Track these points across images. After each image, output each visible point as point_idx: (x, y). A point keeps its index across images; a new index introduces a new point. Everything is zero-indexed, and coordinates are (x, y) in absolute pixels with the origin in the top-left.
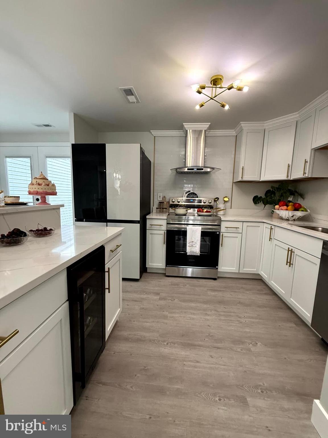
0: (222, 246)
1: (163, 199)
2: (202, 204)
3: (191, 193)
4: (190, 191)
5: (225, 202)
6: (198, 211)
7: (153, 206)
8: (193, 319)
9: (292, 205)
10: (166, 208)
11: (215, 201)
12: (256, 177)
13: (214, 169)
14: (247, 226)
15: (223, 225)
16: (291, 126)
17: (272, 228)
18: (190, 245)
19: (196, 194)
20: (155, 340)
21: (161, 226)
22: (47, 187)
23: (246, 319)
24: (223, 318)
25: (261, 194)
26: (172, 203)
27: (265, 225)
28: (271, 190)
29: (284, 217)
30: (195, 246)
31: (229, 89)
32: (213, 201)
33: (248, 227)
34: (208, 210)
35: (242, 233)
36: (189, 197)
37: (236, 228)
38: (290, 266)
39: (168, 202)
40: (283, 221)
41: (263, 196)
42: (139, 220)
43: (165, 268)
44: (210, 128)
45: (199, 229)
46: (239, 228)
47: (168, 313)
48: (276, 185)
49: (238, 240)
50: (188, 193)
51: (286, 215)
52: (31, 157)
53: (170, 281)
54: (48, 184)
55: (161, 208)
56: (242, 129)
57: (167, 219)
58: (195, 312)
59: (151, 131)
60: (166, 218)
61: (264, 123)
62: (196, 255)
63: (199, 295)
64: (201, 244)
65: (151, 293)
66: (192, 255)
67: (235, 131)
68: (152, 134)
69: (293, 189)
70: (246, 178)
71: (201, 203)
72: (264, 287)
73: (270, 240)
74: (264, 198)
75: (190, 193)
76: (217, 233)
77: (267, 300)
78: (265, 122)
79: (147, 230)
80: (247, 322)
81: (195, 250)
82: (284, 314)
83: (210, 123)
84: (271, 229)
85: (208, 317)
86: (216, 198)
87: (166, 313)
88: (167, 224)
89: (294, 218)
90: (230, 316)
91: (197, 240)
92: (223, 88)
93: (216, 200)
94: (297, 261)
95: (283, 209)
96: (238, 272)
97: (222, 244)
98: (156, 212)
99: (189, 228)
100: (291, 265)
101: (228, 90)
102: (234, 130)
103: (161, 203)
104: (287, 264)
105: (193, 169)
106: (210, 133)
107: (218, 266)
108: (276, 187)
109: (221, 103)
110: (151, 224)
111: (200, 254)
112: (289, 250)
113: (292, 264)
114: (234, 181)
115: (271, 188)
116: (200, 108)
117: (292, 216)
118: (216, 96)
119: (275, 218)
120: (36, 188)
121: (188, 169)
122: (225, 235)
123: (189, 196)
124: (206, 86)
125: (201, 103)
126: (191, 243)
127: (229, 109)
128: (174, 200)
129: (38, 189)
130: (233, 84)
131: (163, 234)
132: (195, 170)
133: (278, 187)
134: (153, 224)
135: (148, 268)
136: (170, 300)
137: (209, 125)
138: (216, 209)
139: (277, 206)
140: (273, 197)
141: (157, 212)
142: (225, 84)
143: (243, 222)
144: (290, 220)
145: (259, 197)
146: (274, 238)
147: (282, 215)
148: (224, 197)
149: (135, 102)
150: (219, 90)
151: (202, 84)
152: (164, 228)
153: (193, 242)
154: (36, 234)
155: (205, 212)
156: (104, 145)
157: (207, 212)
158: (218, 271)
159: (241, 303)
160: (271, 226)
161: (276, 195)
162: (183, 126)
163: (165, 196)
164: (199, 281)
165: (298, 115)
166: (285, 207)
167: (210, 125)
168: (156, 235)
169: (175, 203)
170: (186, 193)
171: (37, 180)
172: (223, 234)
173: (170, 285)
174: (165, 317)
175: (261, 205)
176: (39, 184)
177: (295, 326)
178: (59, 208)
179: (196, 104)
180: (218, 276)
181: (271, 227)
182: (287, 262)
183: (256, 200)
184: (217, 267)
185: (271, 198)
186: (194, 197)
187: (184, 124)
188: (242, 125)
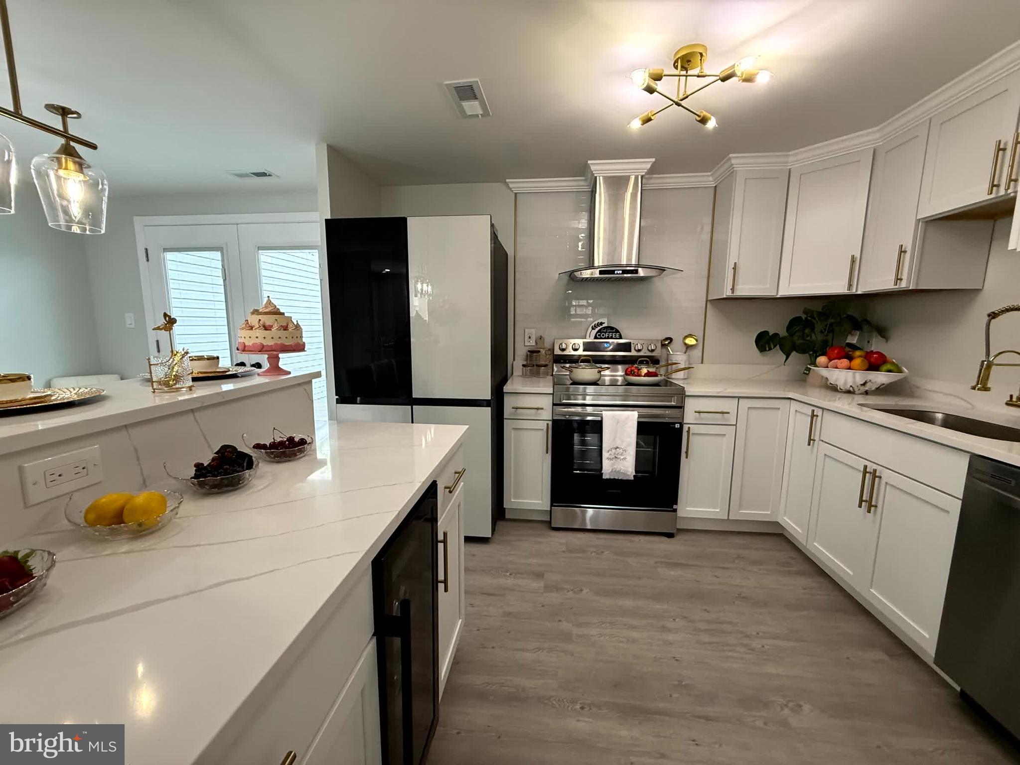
0: (687, 457)
1: (536, 343)
2: (633, 353)
3: (604, 327)
4: (602, 324)
5: (688, 347)
6: (628, 372)
7: (514, 360)
8: (634, 641)
9: (861, 356)
10: (546, 366)
11: (663, 345)
12: (768, 286)
13: (664, 270)
14: (749, 408)
15: (691, 406)
16: (859, 161)
17: (815, 414)
18: (610, 454)
19: (616, 329)
20: (552, 697)
21: (540, 411)
22: (283, 333)
23: (764, 642)
24: (706, 638)
25: (777, 326)
26: (560, 353)
27: (794, 406)
28: (804, 318)
29: (841, 384)
30: (622, 457)
31: (724, 80)
32: (659, 345)
33: (750, 411)
34: (651, 370)
35: (736, 425)
36: (601, 338)
37: (723, 413)
38: (869, 511)
39: (549, 350)
40: (839, 395)
41: (783, 333)
42: (490, 398)
43: (549, 509)
44: (652, 171)
45: (632, 417)
46: (728, 413)
47: (570, 625)
48: (818, 307)
49: (725, 444)
50: (599, 328)
51: (846, 381)
52: (222, 248)
53: (563, 541)
54: (285, 324)
55: (534, 365)
56: (732, 172)
57: (553, 394)
58: (635, 622)
59: (507, 180)
60: (552, 392)
61: (788, 156)
62: (625, 478)
63: (640, 578)
64: (636, 450)
65: (522, 574)
66: (614, 479)
67: (711, 175)
68: (510, 189)
69: (856, 315)
70: (743, 290)
71: (630, 351)
72: (793, 554)
73: (809, 444)
74: (783, 338)
76: (676, 427)
77: (804, 589)
78: (791, 153)
79: (505, 420)
80: (766, 647)
81: (622, 467)
82: (854, 627)
83: (653, 160)
84: (813, 416)
85: (671, 637)
86: (667, 339)
87: (566, 626)
88: (554, 405)
89: (867, 388)
90: (723, 632)
91: (629, 445)
92: (707, 77)
93: (667, 341)
94: (887, 498)
95: (839, 367)
96: (726, 518)
97: (687, 453)
98: (521, 374)
99: (609, 417)
100: (873, 509)
101: (719, 81)
102: (709, 174)
103: (532, 353)
104: (860, 506)
105: (612, 272)
106: (652, 181)
107: (676, 504)
108: (817, 312)
109: (698, 113)
110: (515, 406)
111: (634, 476)
112: (865, 472)
113: (876, 506)
114: (710, 298)
115: (805, 313)
116: (641, 126)
117: (862, 383)
118: (687, 97)
119: (813, 386)
120: (257, 337)
121: (601, 272)
122: (694, 429)
124: (665, 73)
125: (646, 114)
126: (614, 451)
127: (715, 127)
128: (564, 346)
129: (264, 338)
130: (736, 65)
131: (545, 428)
132: (617, 274)
133: (820, 310)
134: (519, 406)
135: (507, 508)
136: (571, 592)
137: (651, 163)
138: (668, 365)
139: (822, 360)
140: (807, 336)
141: (524, 375)
142: (713, 67)
143: (739, 398)
144: (857, 392)
145: (771, 334)
146: (822, 439)
147: (836, 380)
148: (686, 337)
149: (477, 116)
150: (694, 83)
151: (656, 69)
152: (547, 415)
153: (617, 448)
154: (272, 456)
155: (644, 376)
156: (403, 221)
157: (648, 374)
158: (678, 515)
159: (744, 598)
160: (813, 408)
161: (815, 331)
162: (586, 166)
163: (542, 336)
164: (632, 542)
165: (877, 135)
166: (845, 362)
167: (654, 165)
168: (525, 432)
169: (565, 353)
170: (593, 329)
171: (260, 317)
172: (689, 428)
173: (564, 552)
174: (567, 637)
175: (777, 355)
176: (266, 328)
177: (884, 657)
178: (310, 382)
179: (634, 117)
180: (678, 527)
181: (813, 411)
182: (861, 501)
183: (764, 342)
184: (675, 507)
185: (803, 338)
186: (612, 338)
187: (589, 162)
188: (733, 161)
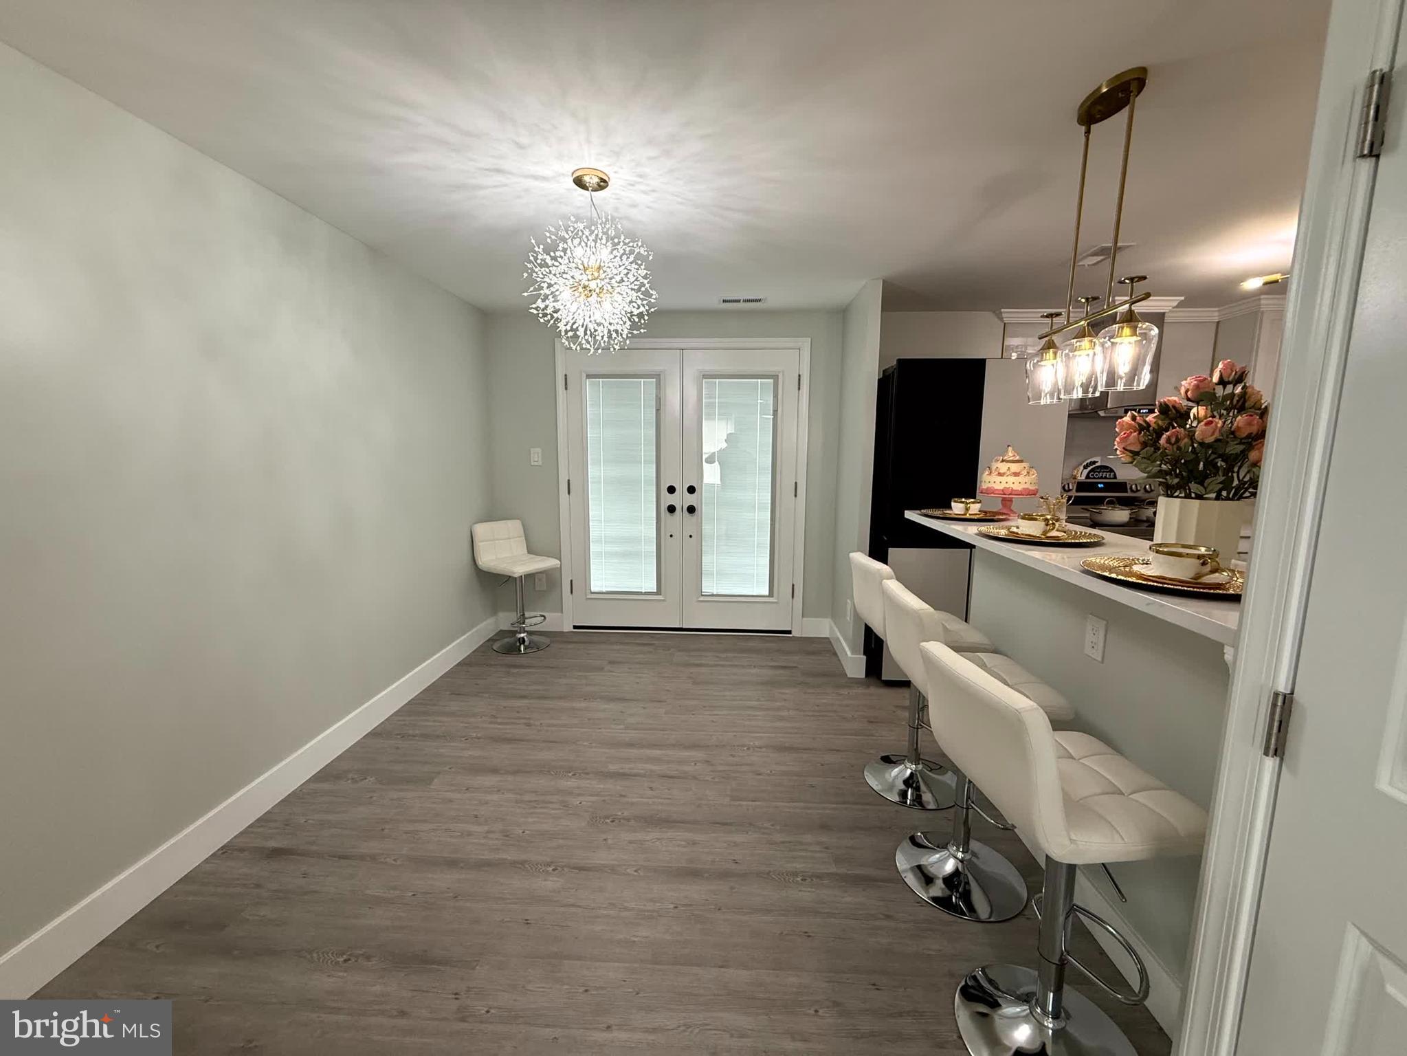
2: (1129, 494)
3: (1098, 467)
4: (1094, 462)
19: (1110, 468)
36: (1094, 478)
50: (1091, 467)
52: (659, 375)
56: (1256, 312)
67: (1219, 311)
68: (1001, 318)
71: (1126, 492)
75: (1094, 466)
83: (1183, 298)
102: (1217, 309)
123: (1092, 475)
170: (1085, 467)
186: (1106, 478)
188: (1262, 302)
